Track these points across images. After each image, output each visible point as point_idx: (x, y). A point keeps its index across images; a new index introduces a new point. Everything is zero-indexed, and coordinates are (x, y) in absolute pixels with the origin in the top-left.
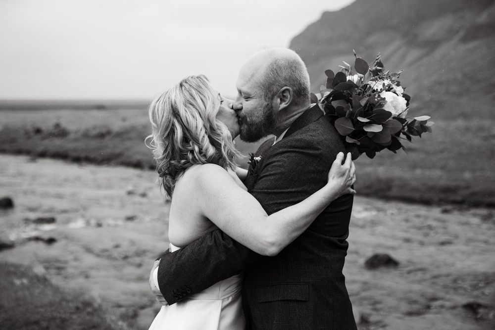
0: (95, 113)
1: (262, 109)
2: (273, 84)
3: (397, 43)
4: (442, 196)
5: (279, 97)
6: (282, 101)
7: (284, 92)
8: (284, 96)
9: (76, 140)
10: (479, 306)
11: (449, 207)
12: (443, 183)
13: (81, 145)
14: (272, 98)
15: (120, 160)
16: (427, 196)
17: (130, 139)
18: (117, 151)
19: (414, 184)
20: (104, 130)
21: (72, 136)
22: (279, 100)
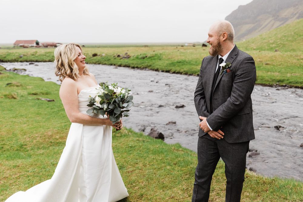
0: (143, 48)
1: (216, 41)
2: (220, 31)
3: (271, 19)
4: (278, 83)
5: (222, 36)
6: (223, 37)
7: (224, 34)
8: (224, 36)
9: (133, 60)
10: (280, 127)
11: (280, 88)
12: (278, 78)
13: (135, 62)
14: (220, 36)
15: (150, 68)
16: (271, 83)
17: (154, 59)
18: (149, 64)
19: (267, 78)
20: (145, 56)
21: (132, 58)
22: (222, 37)
